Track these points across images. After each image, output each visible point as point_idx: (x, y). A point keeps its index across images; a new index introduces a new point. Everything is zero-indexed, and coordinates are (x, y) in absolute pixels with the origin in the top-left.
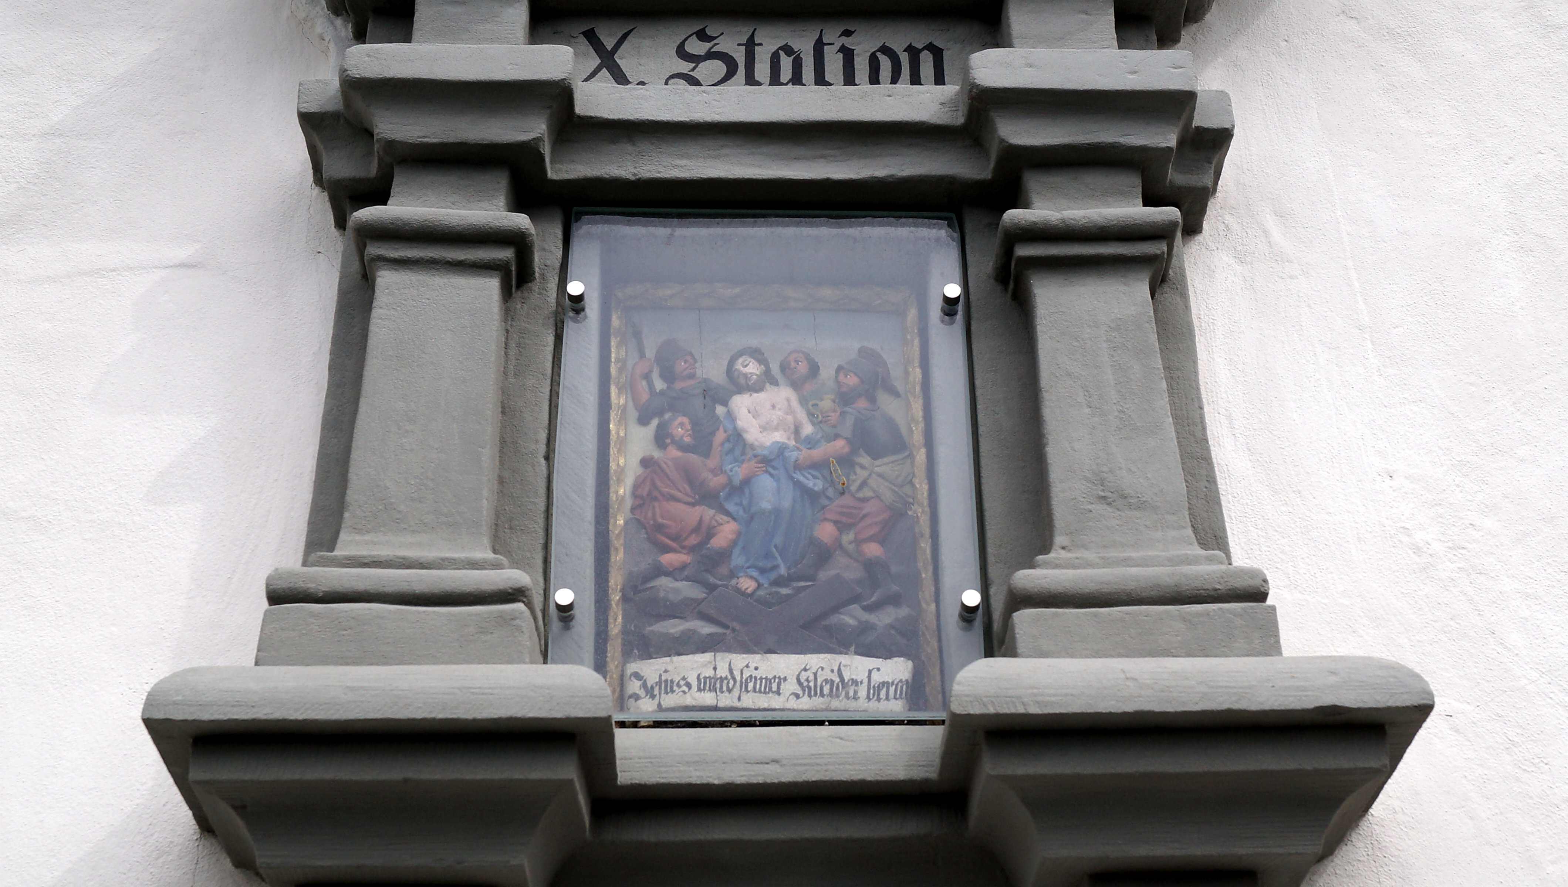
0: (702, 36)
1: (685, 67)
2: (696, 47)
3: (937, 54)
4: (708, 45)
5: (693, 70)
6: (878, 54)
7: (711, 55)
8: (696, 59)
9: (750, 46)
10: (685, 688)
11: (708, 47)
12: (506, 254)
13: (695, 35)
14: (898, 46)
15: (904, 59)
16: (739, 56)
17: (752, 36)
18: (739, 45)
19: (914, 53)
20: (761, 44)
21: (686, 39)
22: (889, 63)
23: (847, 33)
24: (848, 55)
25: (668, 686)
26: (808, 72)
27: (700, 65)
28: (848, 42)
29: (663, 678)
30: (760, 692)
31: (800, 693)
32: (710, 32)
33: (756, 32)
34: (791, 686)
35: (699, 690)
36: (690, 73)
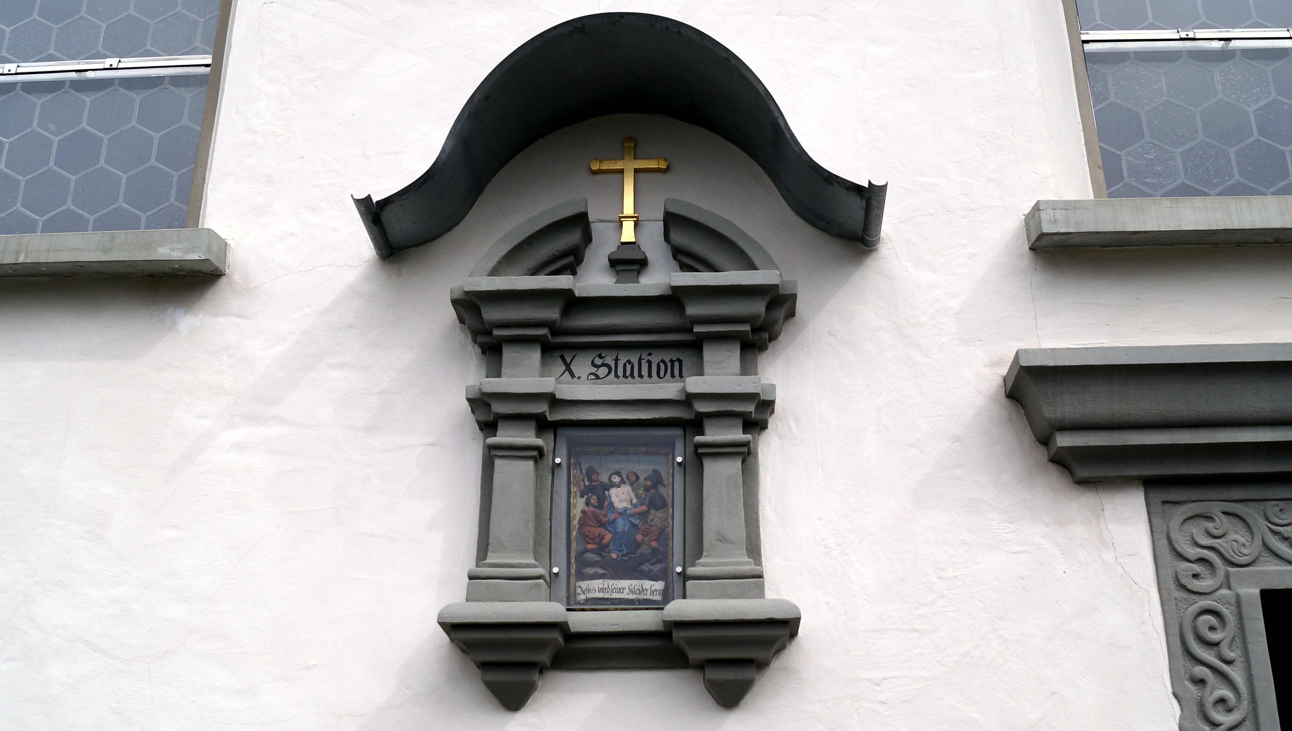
0: (600, 357)
1: (594, 370)
2: (598, 362)
3: (680, 361)
4: (602, 360)
5: (597, 371)
6: (660, 363)
7: (603, 365)
8: (598, 367)
9: (616, 360)
10: (594, 592)
11: (602, 362)
12: (535, 453)
13: (597, 357)
14: (667, 360)
15: (669, 364)
16: (612, 365)
17: (617, 357)
18: (613, 360)
19: (672, 362)
20: (620, 360)
21: (595, 358)
22: (664, 367)
23: (650, 354)
24: (650, 363)
25: (589, 590)
26: (636, 373)
27: (600, 369)
28: (650, 358)
29: (588, 588)
30: (617, 592)
31: (629, 592)
32: (603, 355)
33: (619, 355)
34: (626, 591)
35: (599, 592)
36: (596, 373)
